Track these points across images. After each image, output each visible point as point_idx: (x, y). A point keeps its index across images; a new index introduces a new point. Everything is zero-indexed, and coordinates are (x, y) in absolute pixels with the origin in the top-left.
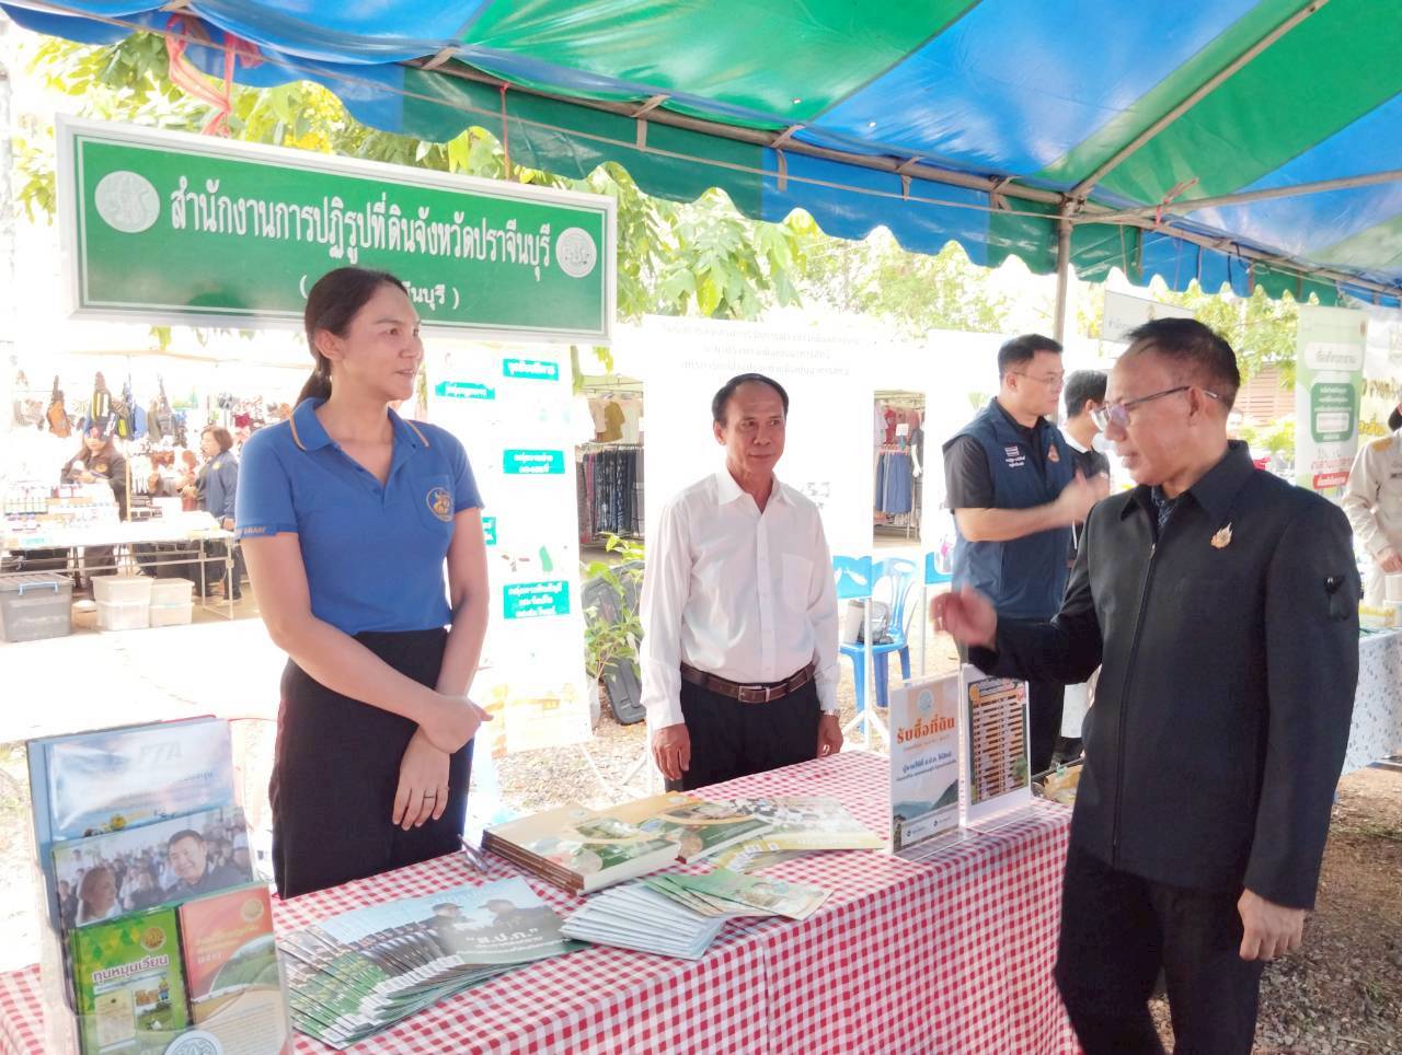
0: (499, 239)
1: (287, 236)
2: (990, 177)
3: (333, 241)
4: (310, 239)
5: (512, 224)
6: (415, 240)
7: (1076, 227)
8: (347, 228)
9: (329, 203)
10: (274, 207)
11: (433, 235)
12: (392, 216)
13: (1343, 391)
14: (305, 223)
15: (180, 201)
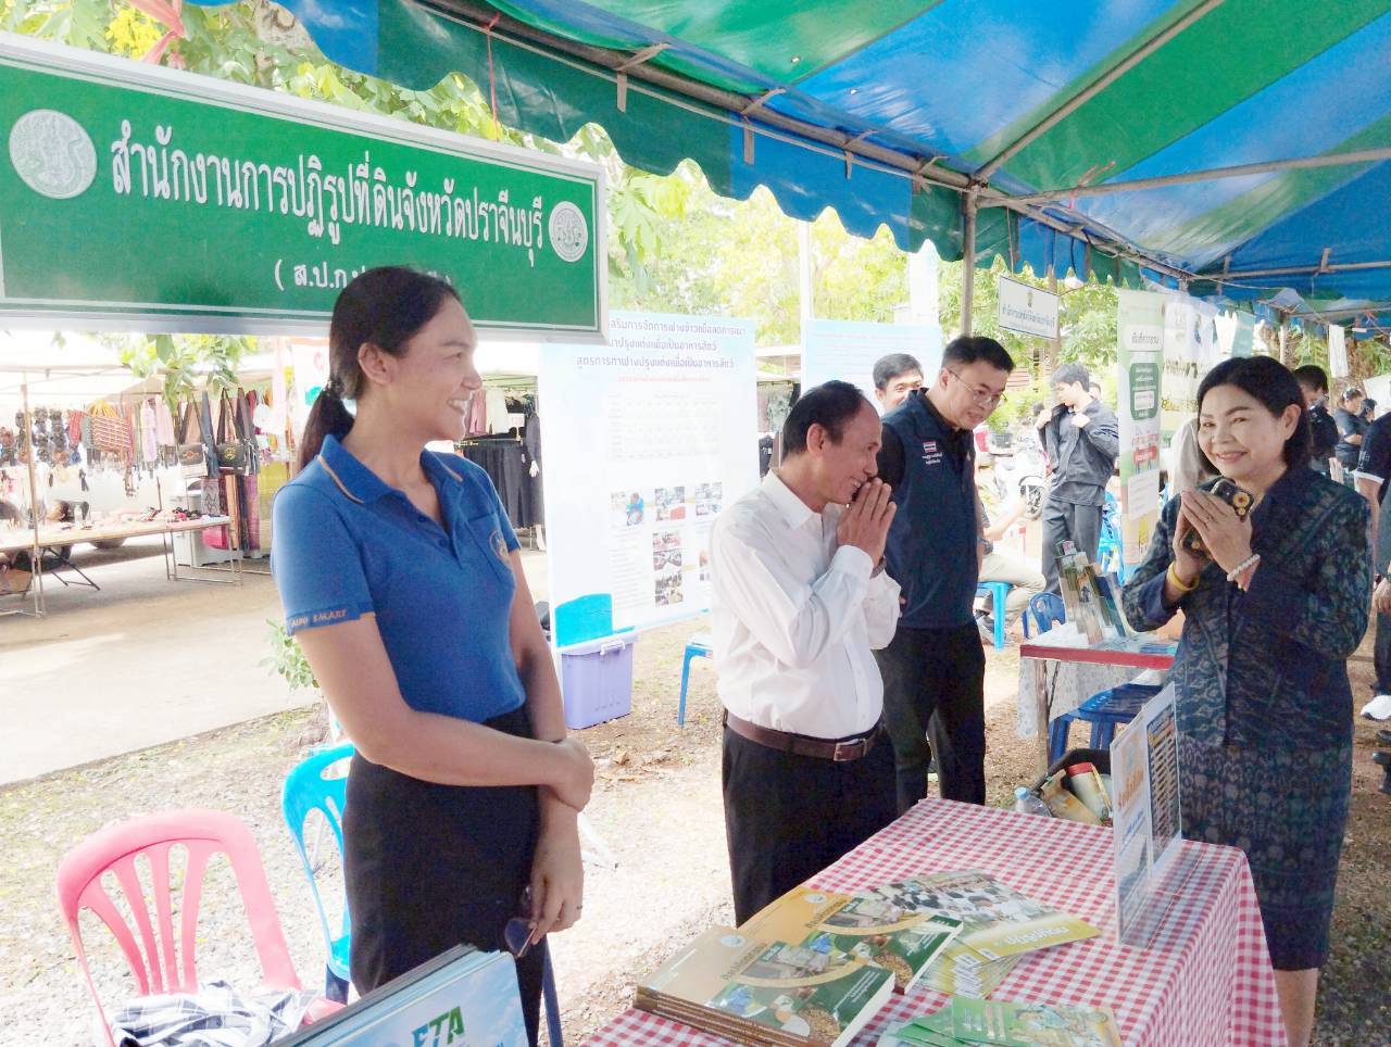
0: (491, 214)
1: (257, 207)
2: (916, 156)
3: (311, 214)
4: (285, 211)
5: (504, 196)
6: (403, 215)
7: (980, 211)
8: (327, 194)
9: (305, 163)
10: (241, 168)
11: (422, 207)
12: (378, 181)
13: (1149, 370)
14: (277, 186)
15: (122, 155)
